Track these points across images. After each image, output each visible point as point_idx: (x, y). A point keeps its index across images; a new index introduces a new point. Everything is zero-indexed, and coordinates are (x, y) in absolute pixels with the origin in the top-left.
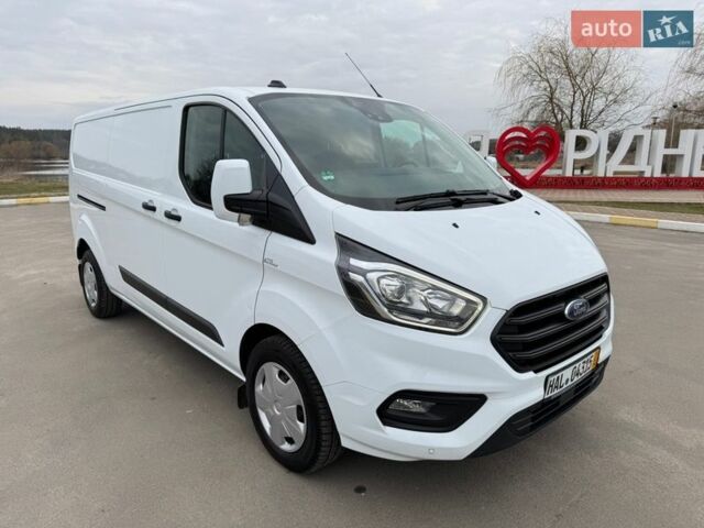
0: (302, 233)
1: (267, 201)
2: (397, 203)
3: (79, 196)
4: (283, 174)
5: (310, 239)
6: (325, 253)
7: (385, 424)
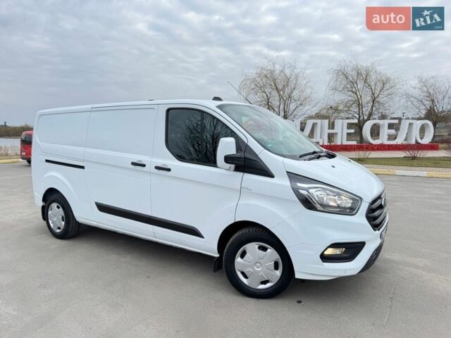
0: (267, 173)
1: (245, 158)
2: (300, 157)
3: (47, 161)
4: (249, 144)
5: (270, 175)
6: (281, 182)
7: (323, 262)
